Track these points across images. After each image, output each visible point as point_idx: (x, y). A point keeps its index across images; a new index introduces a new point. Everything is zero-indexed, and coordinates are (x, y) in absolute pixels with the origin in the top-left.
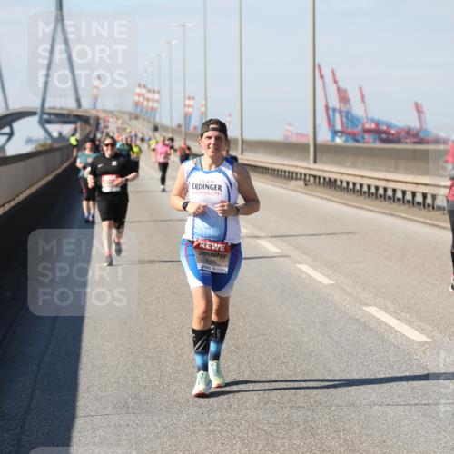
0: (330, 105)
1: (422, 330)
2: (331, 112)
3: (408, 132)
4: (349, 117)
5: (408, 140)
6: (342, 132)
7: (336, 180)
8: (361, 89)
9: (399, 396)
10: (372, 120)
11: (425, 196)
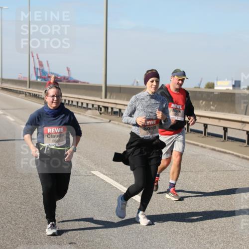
0: (36, 67)
2: (36, 69)
3: (64, 78)
4: (43, 71)
5: (65, 81)
6: (40, 77)
7: (37, 95)
8: (47, 62)
10: (52, 73)
11: (69, 101)
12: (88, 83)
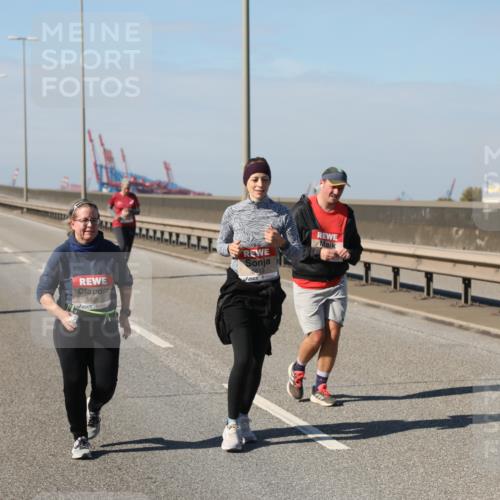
0: (98, 163)
1: (166, 339)
2: (99, 168)
3: (159, 184)
4: (115, 175)
5: (160, 191)
6: (108, 184)
8: (122, 151)
9: (147, 390)
10: (132, 175)
11: (171, 234)
12: (210, 195)
